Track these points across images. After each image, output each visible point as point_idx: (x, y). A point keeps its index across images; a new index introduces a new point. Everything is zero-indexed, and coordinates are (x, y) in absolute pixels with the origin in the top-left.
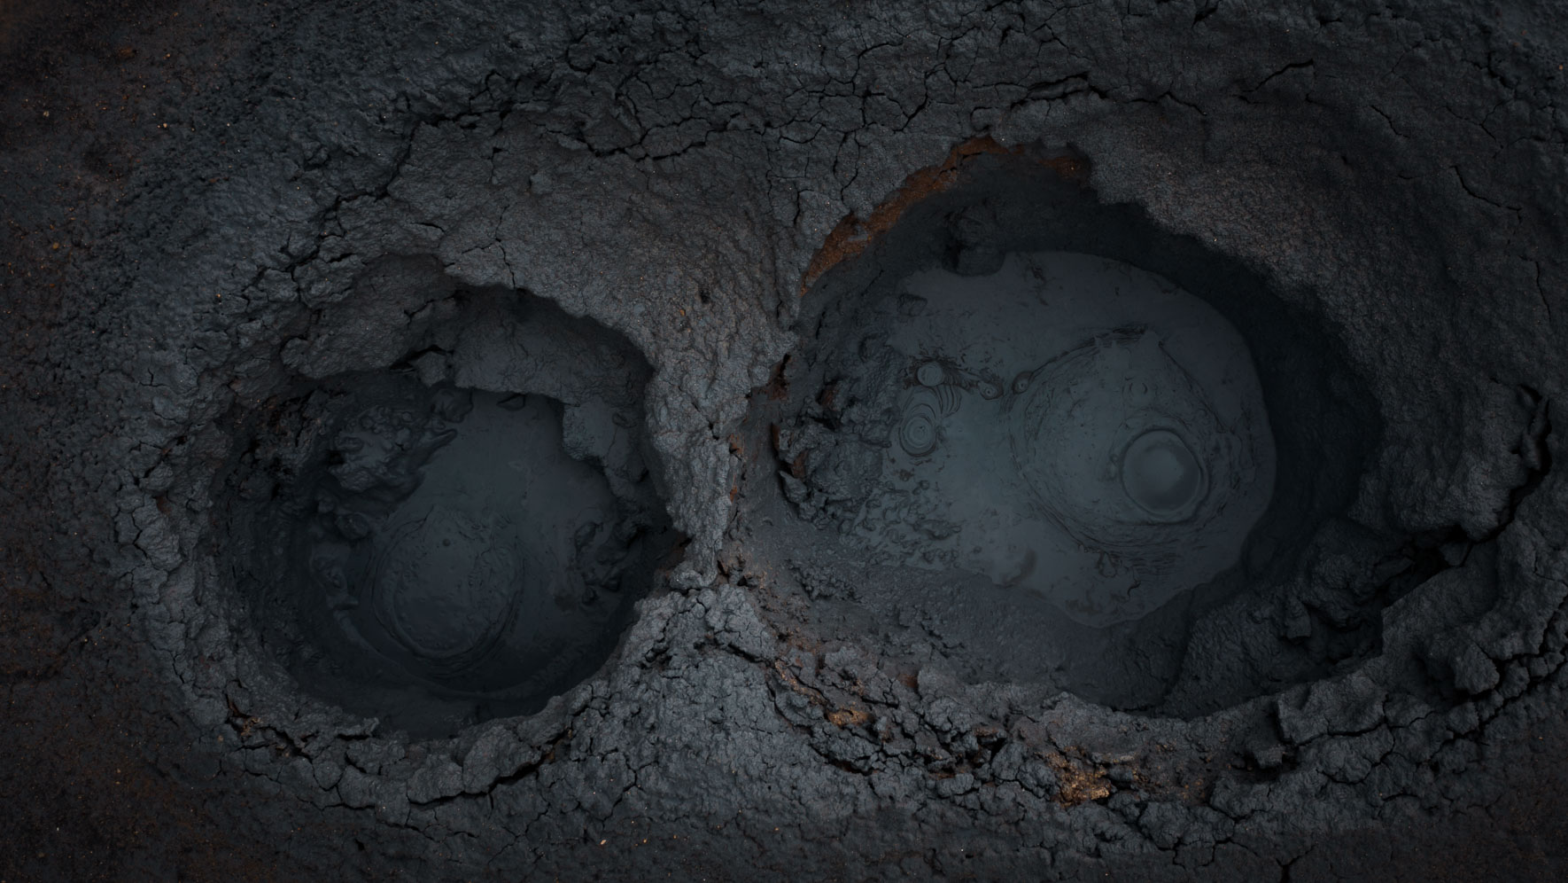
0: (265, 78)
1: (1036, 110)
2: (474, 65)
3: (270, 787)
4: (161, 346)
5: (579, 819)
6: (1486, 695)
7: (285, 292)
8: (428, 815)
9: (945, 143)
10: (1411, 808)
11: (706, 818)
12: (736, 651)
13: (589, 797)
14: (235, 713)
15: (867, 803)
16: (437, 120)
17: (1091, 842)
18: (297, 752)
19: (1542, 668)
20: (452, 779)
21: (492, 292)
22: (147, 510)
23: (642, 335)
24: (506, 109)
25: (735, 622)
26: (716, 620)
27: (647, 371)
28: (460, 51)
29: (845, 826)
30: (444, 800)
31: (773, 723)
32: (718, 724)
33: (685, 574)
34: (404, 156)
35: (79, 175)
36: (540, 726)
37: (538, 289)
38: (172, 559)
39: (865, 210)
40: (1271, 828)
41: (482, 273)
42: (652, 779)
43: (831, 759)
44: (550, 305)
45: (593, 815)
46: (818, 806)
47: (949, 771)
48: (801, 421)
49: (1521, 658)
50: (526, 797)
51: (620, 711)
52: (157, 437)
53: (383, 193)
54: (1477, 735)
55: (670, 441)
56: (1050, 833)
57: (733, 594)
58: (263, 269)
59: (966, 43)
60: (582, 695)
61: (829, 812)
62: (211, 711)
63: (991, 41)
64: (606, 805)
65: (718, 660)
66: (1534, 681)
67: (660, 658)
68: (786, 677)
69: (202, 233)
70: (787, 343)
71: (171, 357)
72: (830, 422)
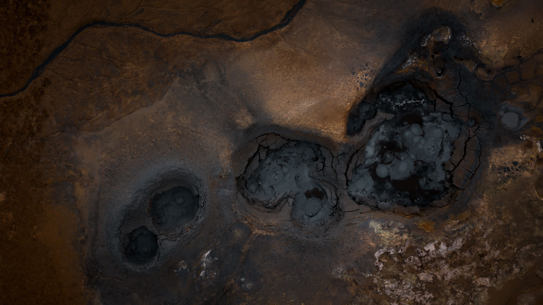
0: (108, 233)
1: (152, 195)
2: (120, 222)
3: (146, 271)
4: (117, 253)
5: (164, 257)
6: (204, 205)
7: (121, 244)
8: (156, 265)
9: (149, 201)
10: (205, 215)
11: (170, 250)
12: (164, 240)
13: (163, 255)
14: (140, 269)
15: (178, 241)
16: (120, 227)
17: (191, 232)
18: (146, 268)
19: (205, 201)
20: (155, 261)
21: (132, 232)
22: (125, 263)
23: (143, 225)
24: (123, 223)
25: (163, 238)
26: (162, 239)
27: (145, 227)
28: (118, 223)
29: (178, 244)
30: (156, 263)
31: (169, 242)
32: (166, 245)
33: (158, 237)
34: (120, 231)
35: (103, 248)
36: (158, 254)
37: (134, 229)
38: (129, 264)
39: (148, 208)
40: (199, 223)
41: (130, 231)
42: (165, 251)
43: (174, 241)
44: (136, 229)
45: (164, 256)
46: (175, 244)
47: (181, 236)
48: (158, 220)
49: (204, 202)
50: (160, 258)
51: (161, 249)
52: (121, 259)
53: (121, 233)
54: (205, 208)
55: (150, 230)
56: (188, 234)
57: (162, 236)
58: (119, 244)
59: (145, 196)
60: (158, 250)
61: (176, 244)
62: (139, 270)
63: (146, 195)
64: (164, 255)
65: (164, 241)
66: (206, 202)
67: (160, 244)
68: (168, 238)
69: (114, 245)
70: (152, 218)
71: (119, 253)
72: (159, 218)
